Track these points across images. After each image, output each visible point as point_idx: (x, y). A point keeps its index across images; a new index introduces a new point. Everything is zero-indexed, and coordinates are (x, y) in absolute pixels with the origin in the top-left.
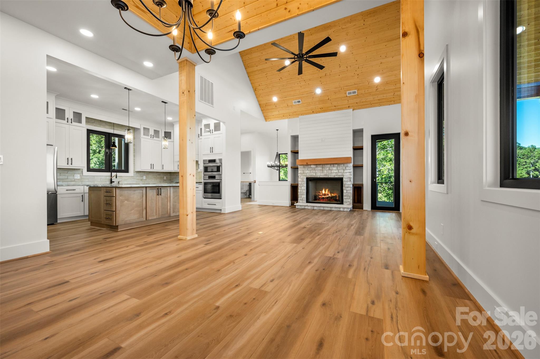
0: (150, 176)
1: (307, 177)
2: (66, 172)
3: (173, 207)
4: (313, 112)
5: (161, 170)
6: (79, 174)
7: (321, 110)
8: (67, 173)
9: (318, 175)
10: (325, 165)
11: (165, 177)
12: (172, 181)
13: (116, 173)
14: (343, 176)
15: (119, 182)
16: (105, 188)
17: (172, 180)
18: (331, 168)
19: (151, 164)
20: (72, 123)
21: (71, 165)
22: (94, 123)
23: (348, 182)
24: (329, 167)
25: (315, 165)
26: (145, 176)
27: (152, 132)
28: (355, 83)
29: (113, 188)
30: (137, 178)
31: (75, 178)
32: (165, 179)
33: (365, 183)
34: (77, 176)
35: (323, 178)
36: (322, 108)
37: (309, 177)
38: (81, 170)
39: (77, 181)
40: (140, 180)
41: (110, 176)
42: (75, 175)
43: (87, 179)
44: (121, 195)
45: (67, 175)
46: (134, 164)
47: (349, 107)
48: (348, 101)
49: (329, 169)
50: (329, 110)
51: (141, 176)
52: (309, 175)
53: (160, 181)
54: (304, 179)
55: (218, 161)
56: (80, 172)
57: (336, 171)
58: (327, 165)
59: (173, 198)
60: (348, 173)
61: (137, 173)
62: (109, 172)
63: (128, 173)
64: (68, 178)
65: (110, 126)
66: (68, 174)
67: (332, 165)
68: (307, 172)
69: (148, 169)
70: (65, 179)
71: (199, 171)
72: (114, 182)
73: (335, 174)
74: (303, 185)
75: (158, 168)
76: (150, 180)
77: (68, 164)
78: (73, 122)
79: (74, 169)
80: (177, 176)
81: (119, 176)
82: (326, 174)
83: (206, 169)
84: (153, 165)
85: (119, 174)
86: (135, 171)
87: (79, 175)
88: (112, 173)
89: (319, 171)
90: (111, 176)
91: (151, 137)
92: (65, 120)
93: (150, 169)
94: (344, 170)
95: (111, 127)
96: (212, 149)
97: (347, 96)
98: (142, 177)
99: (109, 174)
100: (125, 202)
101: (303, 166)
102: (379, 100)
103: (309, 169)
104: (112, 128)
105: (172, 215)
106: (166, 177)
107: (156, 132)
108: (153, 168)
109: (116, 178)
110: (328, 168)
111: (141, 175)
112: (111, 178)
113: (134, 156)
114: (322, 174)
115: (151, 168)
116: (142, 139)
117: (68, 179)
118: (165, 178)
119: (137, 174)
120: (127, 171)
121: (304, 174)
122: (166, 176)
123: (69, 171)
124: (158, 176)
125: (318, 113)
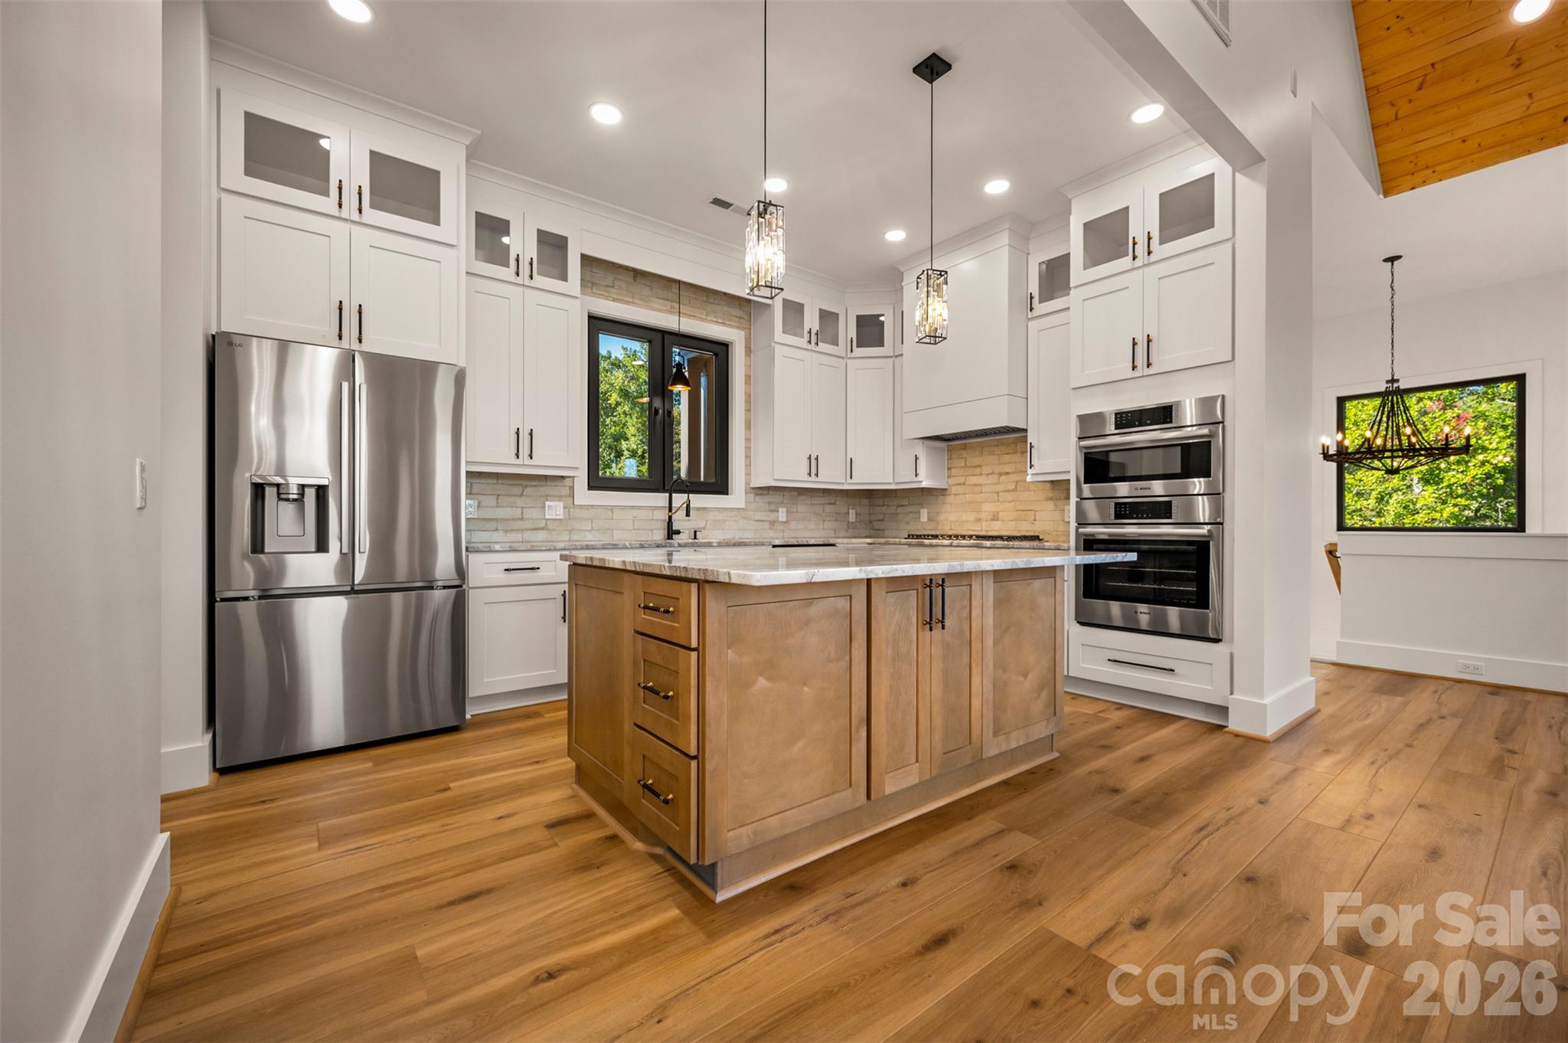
0: (803, 507)
2: (517, 490)
3: (994, 700)
5: (844, 481)
6: (560, 498)
8: (522, 495)
11: (850, 511)
12: (876, 527)
13: (687, 495)
15: (695, 532)
16: (639, 577)
17: (876, 525)
19: (810, 458)
20: (531, 277)
21: (528, 461)
22: (613, 287)
26: (785, 510)
27: (811, 321)
29: (685, 585)
30: (759, 516)
31: (547, 517)
32: (850, 520)
34: (555, 509)
38: (567, 482)
39: (554, 530)
40: (767, 525)
41: (667, 509)
42: (547, 503)
43: (588, 519)
44: (734, 640)
45: (520, 502)
46: (748, 457)
51: (772, 507)
53: (835, 531)
55: (1189, 414)
56: (565, 491)
59: (996, 642)
61: (757, 494)
62: (664, 490)
63: (727, 494)
64: (526, 516)
65: (668, 300)
66: (524, 498)
69: (796, 475)
70: (514, 519)
71: (1029, 479)
72: (678, 532)
75: (832, 477)
76: (800, 526)
77: (518, 456)
78: (538, 274)
79: (546, 477)
80: (898, 506)
81: (698, 509)
83: (1097, 467)
84: (817, 459)
85: (698, 500)
86: (752, 486)
87: (561, 504)
88: (673, 495)
90: (670, 510)
91: (810, 342)
92: (508, 266)
93: (806, 477)
95: (669, 303)
96: (1143, 351)
98: (775, 513)
99: (661, 499)
100: (755, 689)
104: (672, 307)
105: (993, 748)
106: (854, 511)
107: (828, 318)
108: (817, 475)
109: (688, 515)
111: (769, 503)
112: (670, 517)
113: (748, 425)
115: (810, 474)
116: (778, 348)
117: (522, 519)
118: (852, 518)
119: (758, 498)
120: (719, 485)
122: (854, 506)
123: (526, 486)
124: (829, 509)
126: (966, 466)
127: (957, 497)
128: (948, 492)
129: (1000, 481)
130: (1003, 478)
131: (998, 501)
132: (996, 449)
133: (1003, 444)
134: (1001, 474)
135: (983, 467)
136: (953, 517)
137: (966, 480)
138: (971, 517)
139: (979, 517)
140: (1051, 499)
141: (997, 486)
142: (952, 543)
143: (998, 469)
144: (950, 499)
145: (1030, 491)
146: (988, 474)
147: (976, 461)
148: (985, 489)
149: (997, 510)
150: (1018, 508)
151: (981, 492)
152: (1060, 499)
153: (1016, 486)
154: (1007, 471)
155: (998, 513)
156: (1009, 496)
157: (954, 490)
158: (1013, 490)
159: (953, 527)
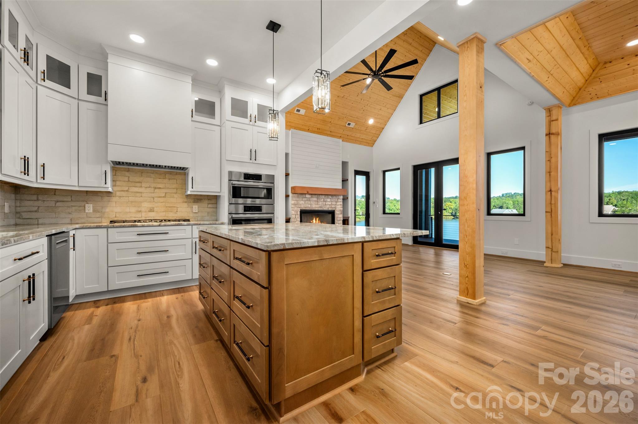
1: (302, 209)
4: (308, 130)
7: (317, 130)
9: (314, 207)
10: (320, 195)
14: (336, 208)
18: (325, 200)
23: (340, 215)
24: (324, 198)
25: (310, 195)
28: (358, 117)
33: (350, 215)
35: (317, 210)
36: (319, 129)
37: (304, 209)
47: (340, 137)
48: (344, 130)
49: (324, 200)
50: (324, 133)
52: (304, 206)
54: (298, 212)
55: (265, 179)
57: (330, 203)
58: (322, 196)
60: (339, 206)
67: (327, 196)
68: (301, 203)
73: (328, 206)
74: (297, 219)
82: (322, 206)
89: (314, 202)
94: (336, 202)
96: (254, 154)
97: (345, 126)
101: (297, 195)
102: (362, 139)
103: (304, 199)
110: (322, 200)
114: (317, 206)
121: (297, 206)
125: (312, 133)
126: (129, 181)
127: (121, 198)
128: (114, 195)
129: (155, 191)
130: (156, 190)
131: (154, 202)
132: (152, 175)
133: (157, 173)
134: (155, 188)
135: (142, 183)
136: (118, 209)
137: (129, 189)
138: (133, 210)
139: (140, 210)
140: (186, 202)
141: (153, 194)
142: (160, 224)
143: (153, 185)
144: (114, 199)
145: (174, 198)
146: (146, 187)
147: (137, 179)
148: (143, 195)
149: (153, 206)
150: (166, 206)
151: (142, 197)
152: (190, 202)
153: (165, 195)
154: (160, 187)
155: (153, 208)
156: (162, 200)
157: (118, 194)
158: (164, 197)
159: (117, 216)
